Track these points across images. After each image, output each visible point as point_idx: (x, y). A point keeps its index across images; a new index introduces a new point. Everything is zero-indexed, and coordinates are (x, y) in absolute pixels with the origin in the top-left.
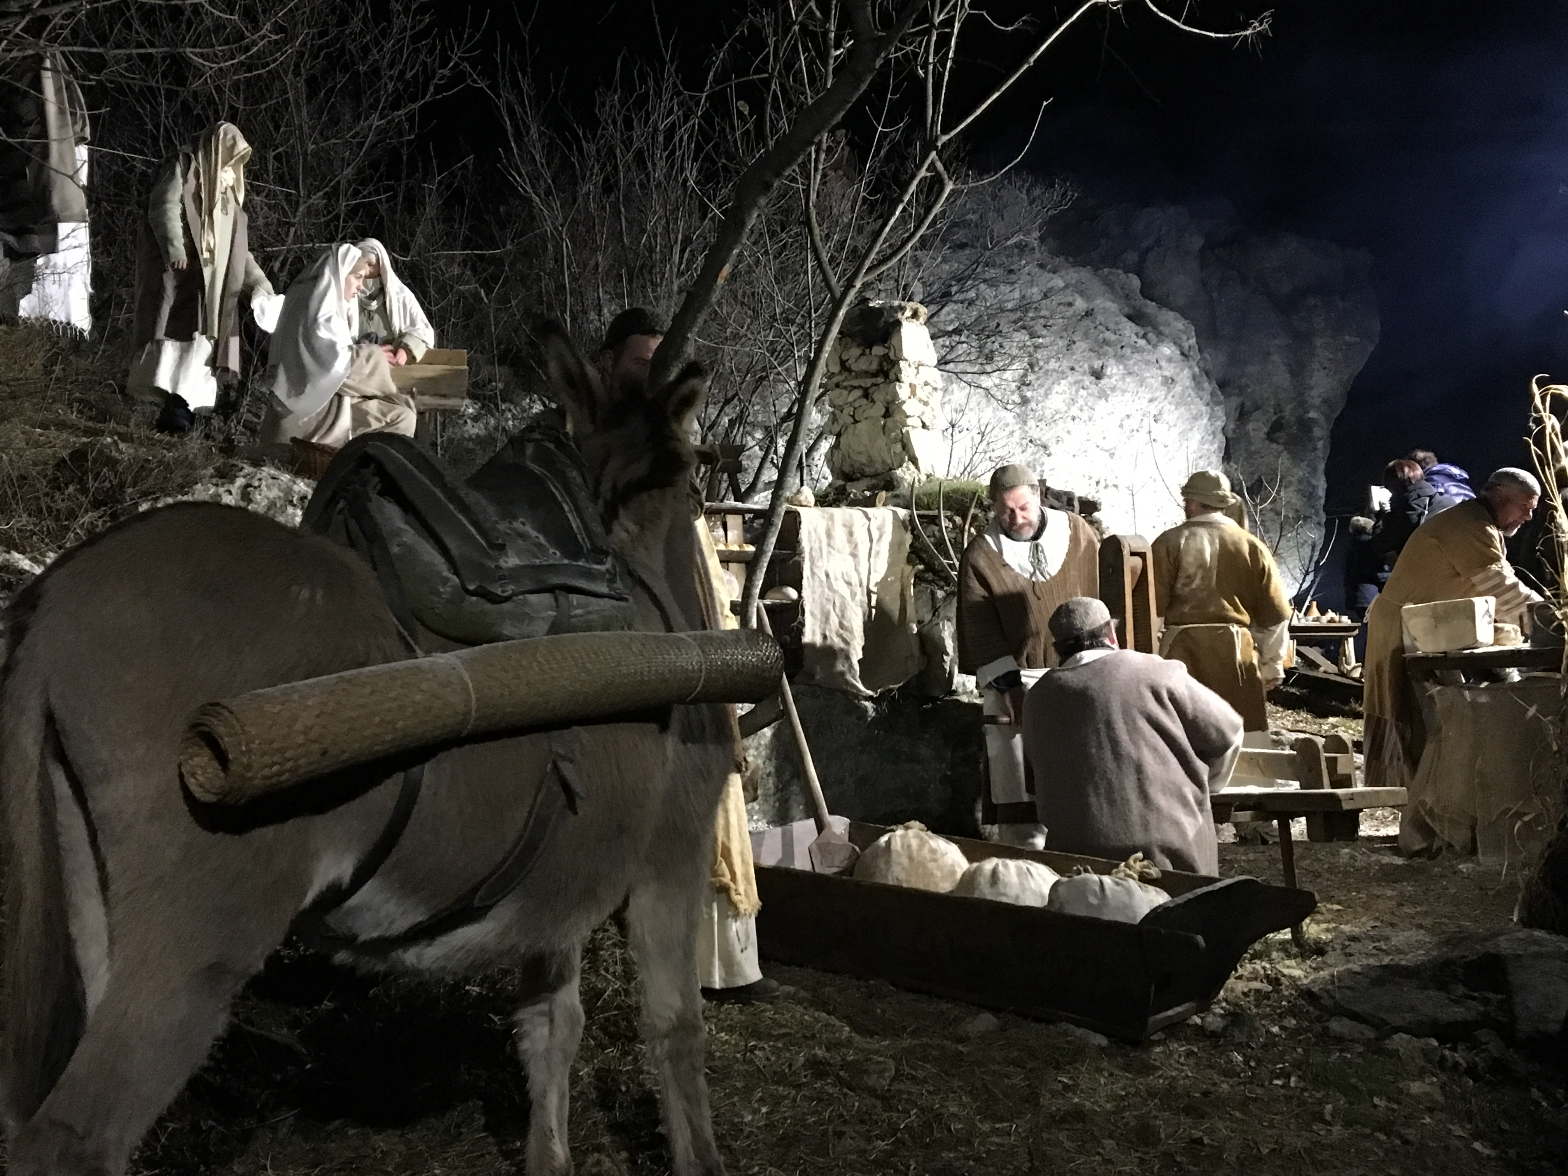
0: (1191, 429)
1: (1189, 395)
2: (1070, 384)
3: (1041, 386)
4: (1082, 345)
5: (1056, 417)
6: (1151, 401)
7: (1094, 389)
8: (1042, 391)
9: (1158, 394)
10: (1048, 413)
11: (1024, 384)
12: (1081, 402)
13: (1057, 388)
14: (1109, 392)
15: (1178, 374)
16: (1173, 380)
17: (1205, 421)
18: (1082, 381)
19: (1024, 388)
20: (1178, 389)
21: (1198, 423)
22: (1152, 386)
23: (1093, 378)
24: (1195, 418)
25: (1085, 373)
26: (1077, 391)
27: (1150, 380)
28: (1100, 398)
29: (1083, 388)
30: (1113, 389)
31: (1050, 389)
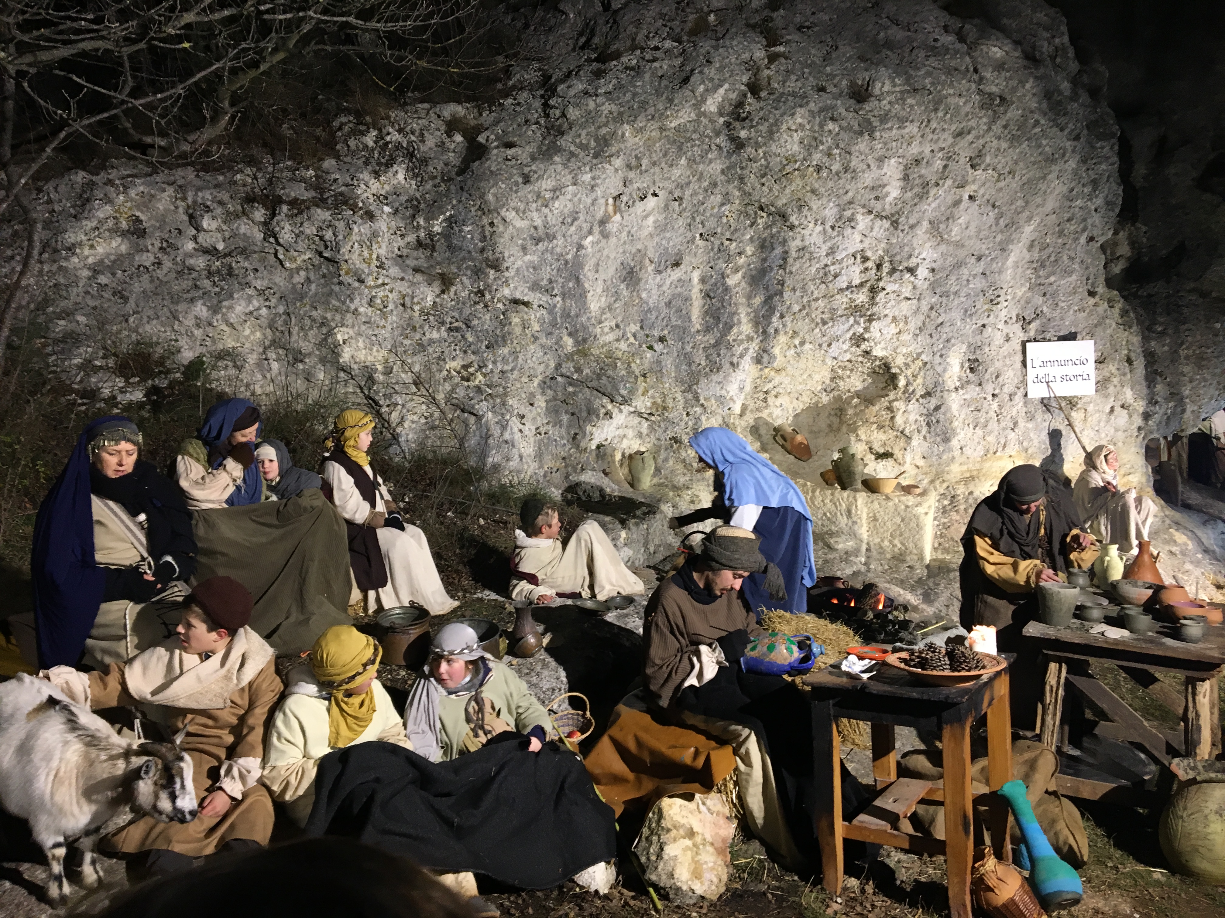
0: (1044, 178)
1: (1037, 122)
2: (812, 112)
3: (764, 119)
4: (847, 50)
5: (788, 169)
6: (959, 134)
7: (852, 119)
8: (764, 128)
9: (973, 123)
10: (775, 162)
11: (738, 118)
12: (829, 141)
13: (789, 122)
14: (876, 123)
15: (1014, 90)
16: (1002, 99)
17: (1072, 164)
18: (833, 108)
19: (737, 124)
20: (1014, 113)
21: (1056, 168)
22: (957, 107)
23: (853, 101)
24: (1051, 160)
25: (840, 95)
26: (821, 126)
27: (953, 101)
28: (861, 133)
29: (832, 119)
30: (884, 118)
31: (777, 123)
